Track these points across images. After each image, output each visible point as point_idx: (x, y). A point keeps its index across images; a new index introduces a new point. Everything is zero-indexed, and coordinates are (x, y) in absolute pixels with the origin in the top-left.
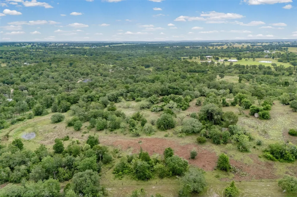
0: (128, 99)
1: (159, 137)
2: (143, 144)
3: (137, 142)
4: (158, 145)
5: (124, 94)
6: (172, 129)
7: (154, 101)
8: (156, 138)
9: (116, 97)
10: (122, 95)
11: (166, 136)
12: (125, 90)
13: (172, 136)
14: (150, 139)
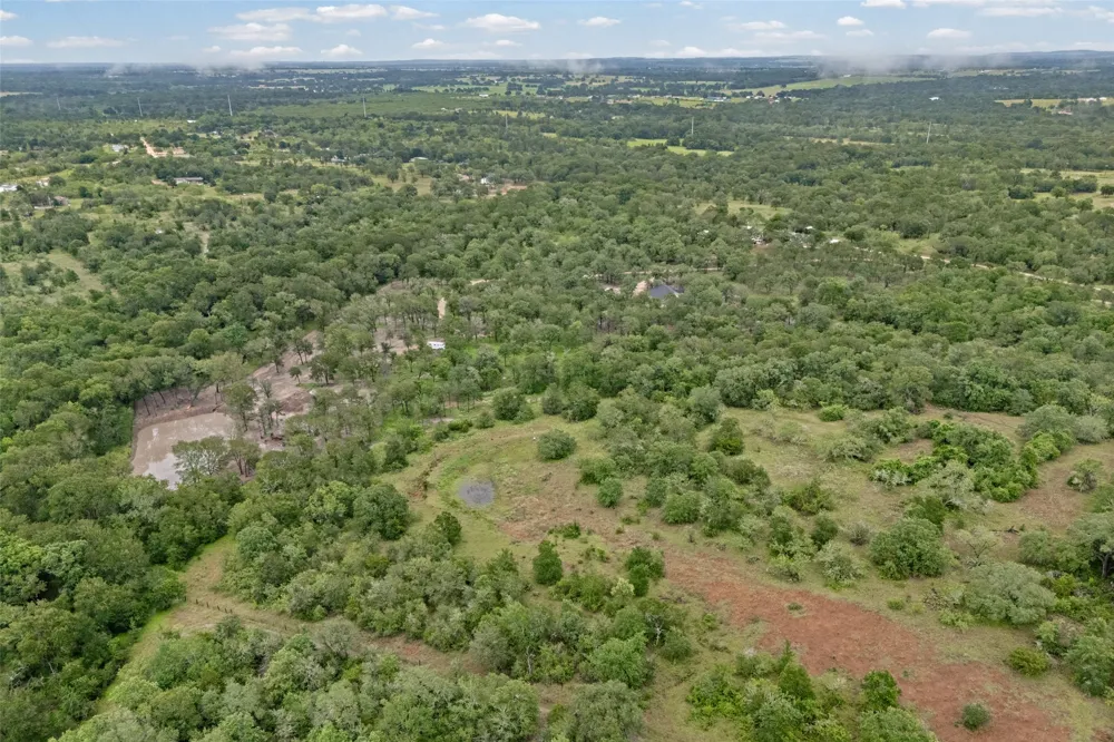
0: (792, 402)
1: (870, 604)
2: (804, 618)
3: (787, 605)
4: (856, 635)
5: (783, 378)
6: (929, 581)
7: (889, 434)
8: (855, 607)
9: (749, 390)
10: (772, 383)
11: (896, 607)
12: (787, 364)
13: (917, 612)
14: (833, 604)
